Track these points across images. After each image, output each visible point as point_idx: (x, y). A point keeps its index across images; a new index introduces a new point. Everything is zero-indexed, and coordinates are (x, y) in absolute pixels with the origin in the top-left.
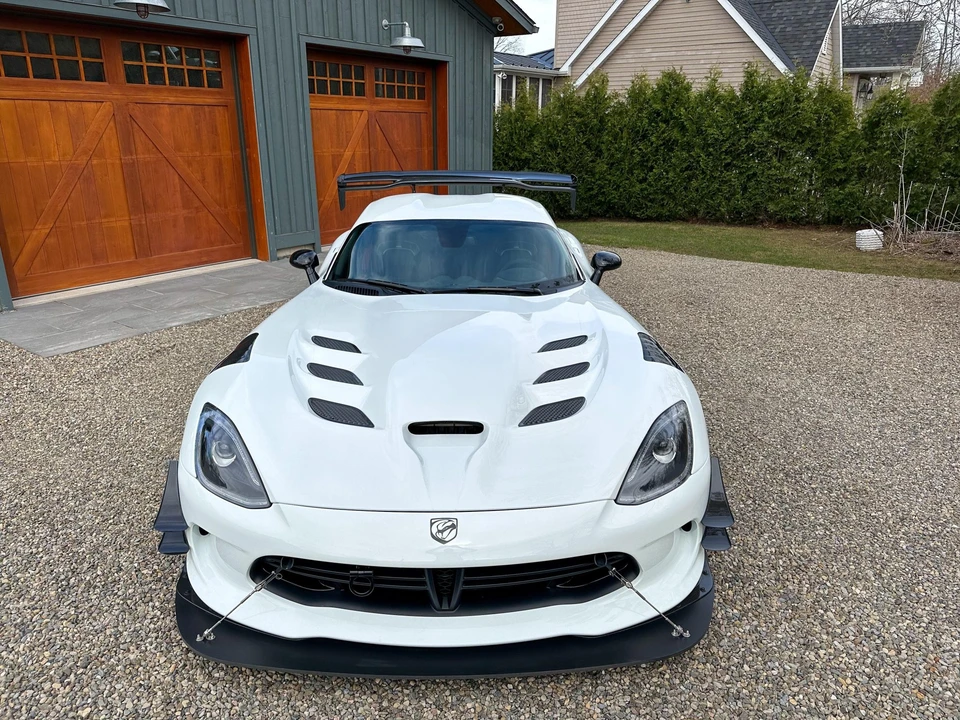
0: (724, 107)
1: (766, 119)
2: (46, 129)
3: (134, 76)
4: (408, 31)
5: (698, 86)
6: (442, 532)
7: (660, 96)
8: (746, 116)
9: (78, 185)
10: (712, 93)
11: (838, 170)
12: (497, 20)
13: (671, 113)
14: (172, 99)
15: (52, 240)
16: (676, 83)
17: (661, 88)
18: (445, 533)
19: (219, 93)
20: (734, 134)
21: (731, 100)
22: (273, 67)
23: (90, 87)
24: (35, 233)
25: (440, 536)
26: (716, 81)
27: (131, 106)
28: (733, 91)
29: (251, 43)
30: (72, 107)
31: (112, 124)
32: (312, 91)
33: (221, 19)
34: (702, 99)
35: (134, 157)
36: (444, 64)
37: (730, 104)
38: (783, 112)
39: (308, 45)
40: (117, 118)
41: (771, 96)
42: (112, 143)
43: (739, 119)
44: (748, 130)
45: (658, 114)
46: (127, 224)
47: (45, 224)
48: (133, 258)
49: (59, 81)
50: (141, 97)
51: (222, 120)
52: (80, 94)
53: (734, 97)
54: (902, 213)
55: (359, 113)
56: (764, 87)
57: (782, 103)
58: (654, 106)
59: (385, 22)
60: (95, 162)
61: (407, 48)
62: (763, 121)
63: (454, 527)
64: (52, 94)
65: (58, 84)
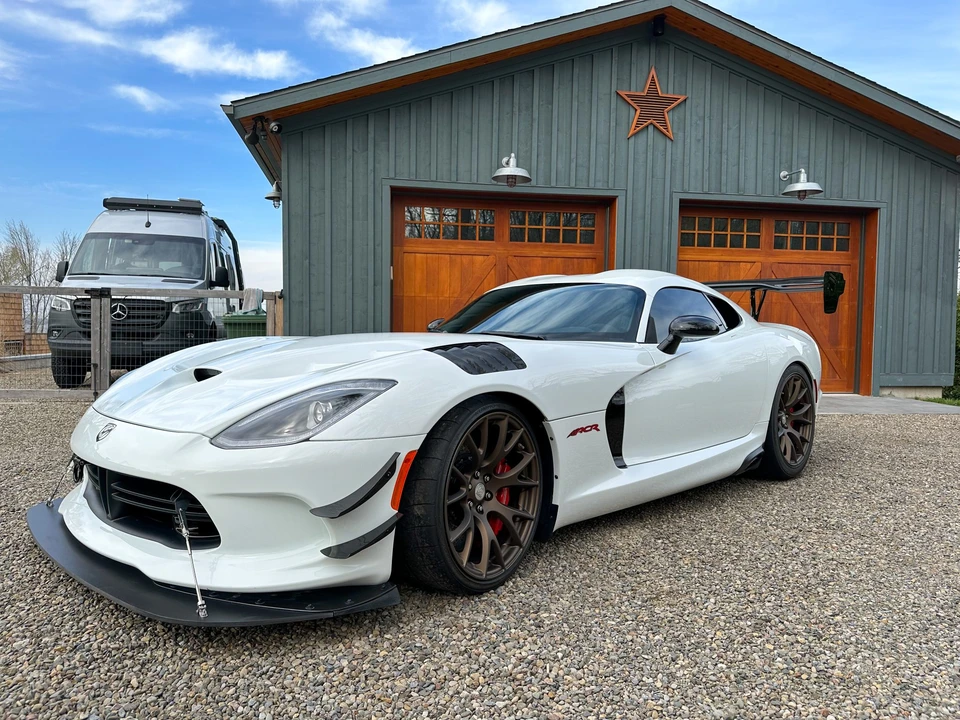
2: (444, 274)
3: (517, 236)
4: (803, 177)
14: (545, 253)
19: (589, 248)
22: (640, 222)
23: (481, 245)
27: (510, 258)
30: (466, 259)
31: (493, 272)
33: (591, 185)
36: (874, 211)
39: (682, 201)
40: (498, 267)
49: (460, 240)
50: (518, 251)
52: (472, 249)
55: (749, 265)
59: (783, 173)
61: (803, 194)
64: (453, 250)
65: (458, 243)
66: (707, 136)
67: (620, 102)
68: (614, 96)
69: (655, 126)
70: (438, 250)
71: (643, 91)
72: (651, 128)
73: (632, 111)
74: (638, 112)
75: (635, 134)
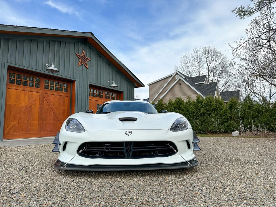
0: (192, 105)
1: (204, 107)
2: (22, 97)
3: (46, 88)
4: (114, 83)
5: (185, 100)
6: (128, 133)
7: (176, 103)
8: (199, 107)
9: (27, 112)
10: (189, 102)
11: (225, 118)
12: (135, 84)
13: (179, 107)
14: (55, 94)
15: (17, 125)
16: (180, 100)
17: (176, 101)
18: (129, 134)
19: (66, 93)
20: (196, 111)
21: (194, 103)
22: (81, 88)
23: (36, 89)
24: (13, 122)
25: (127, 134)
26: (190, 99)
27: (44, 94)
28: (194, 101)
29: (76, 83)
30: (30, 93)
31: (39, 98)
32: (90, 95)
33: (70, 77)
34: (187, 103)
35: (43, 106)
36: (122, 92)
37: (194, 104)
38: (207, 105)
39: (90, 85)
40: (41, 96)
41: (204, 102)
42: (38, 102)
43: (197, 107)
44: (200, 110)
45: (176, 107)
46: (37, 123)
47: (16, 120)
48: (37, 132)
50: (47, 92)
51: (66, 100)
52: (32, 90)
53: (195, 103)
54: (242, 127)
55: (101, 102)
56: (202, 100)
57: (207, 103)
58: (175, 105)
59: (109, 81)
60: (33, 106)
61: (114, 87)
62: (203, 107)
63: (131, 132)
64: (26, 89)
65: (28, 87)
66: (95, 70)
67: (77, 57)
68: (75, 55)
69: (84, 65)
70: (21, 89)
71: (82, 55)
72: (83, 65)
73: (79, 59)
74: (81, 60)
75: (80, 65)
